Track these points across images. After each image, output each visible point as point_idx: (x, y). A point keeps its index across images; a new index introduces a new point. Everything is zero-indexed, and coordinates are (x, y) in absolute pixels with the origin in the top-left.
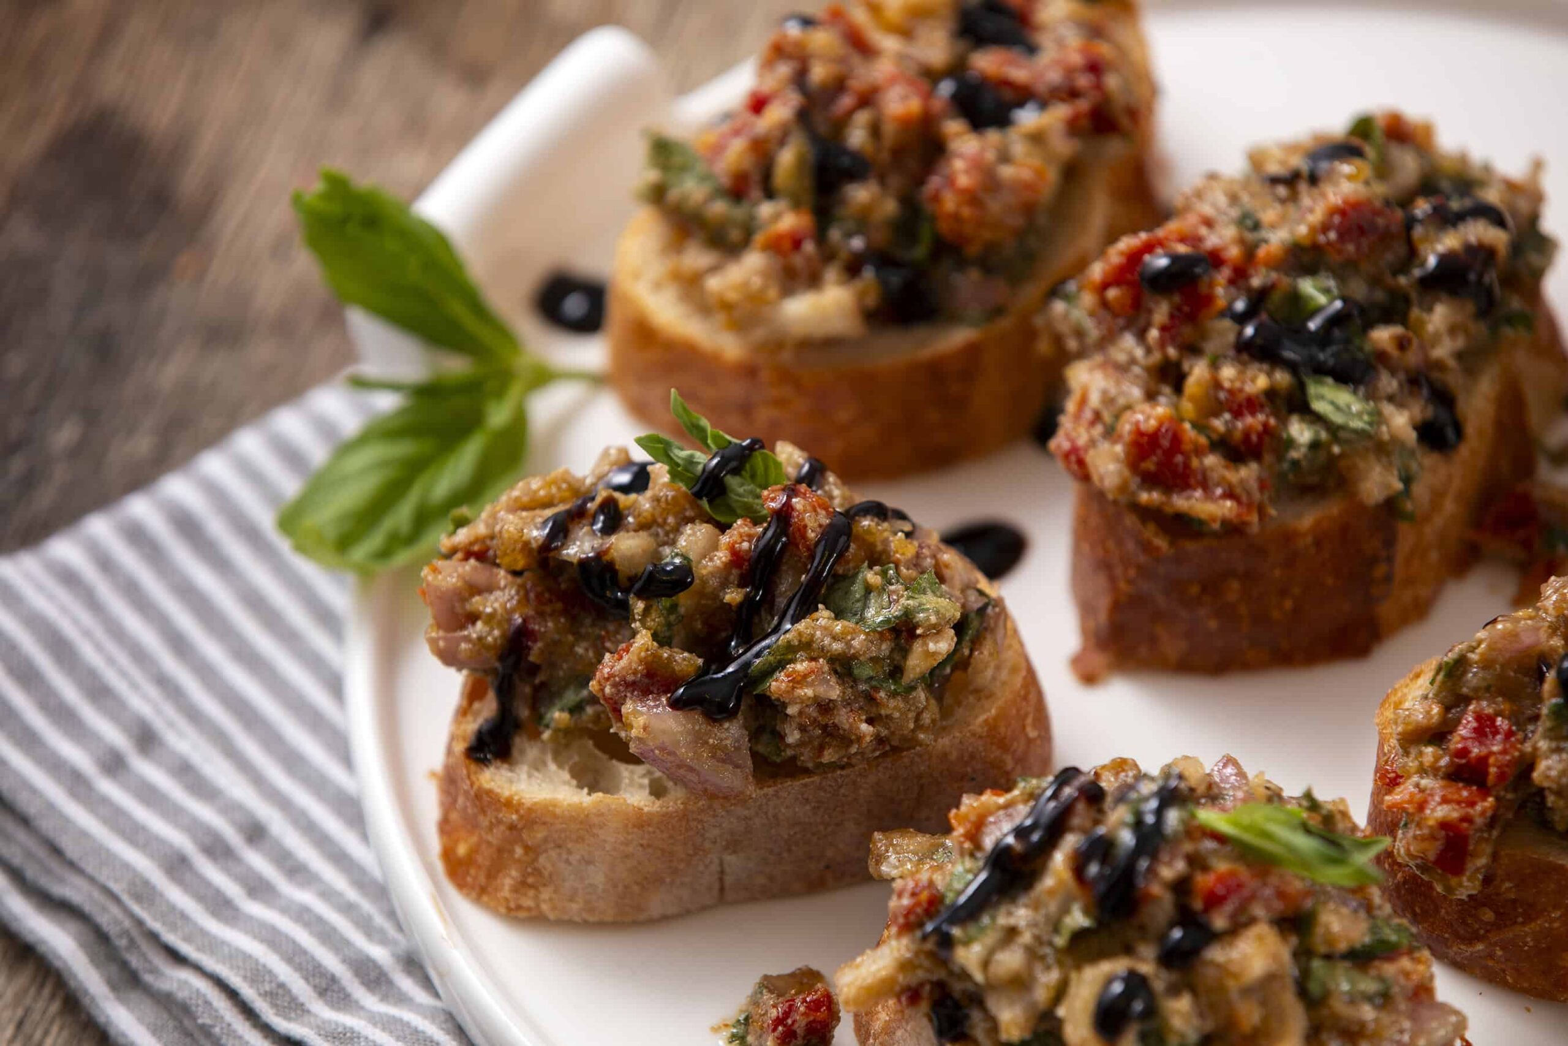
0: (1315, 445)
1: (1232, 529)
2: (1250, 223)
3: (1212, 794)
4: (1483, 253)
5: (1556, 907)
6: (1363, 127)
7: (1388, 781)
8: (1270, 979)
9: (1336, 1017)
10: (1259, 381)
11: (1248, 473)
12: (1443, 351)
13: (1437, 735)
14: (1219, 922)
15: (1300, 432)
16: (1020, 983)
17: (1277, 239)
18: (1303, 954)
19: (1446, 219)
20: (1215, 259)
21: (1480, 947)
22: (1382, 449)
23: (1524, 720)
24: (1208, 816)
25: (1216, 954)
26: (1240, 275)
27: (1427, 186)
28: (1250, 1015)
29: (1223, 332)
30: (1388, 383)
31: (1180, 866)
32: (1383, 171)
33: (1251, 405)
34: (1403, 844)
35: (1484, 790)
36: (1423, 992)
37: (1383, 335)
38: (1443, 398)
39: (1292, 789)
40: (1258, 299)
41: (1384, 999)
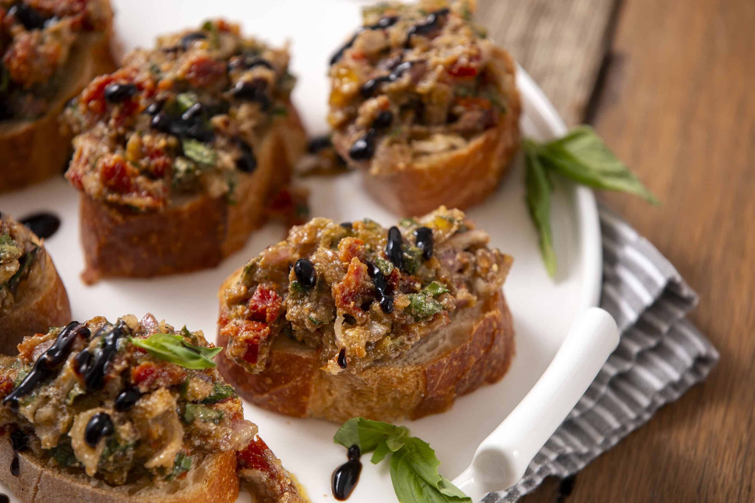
0: (188, 171)
1: (151, 211)
2: (156, 71)
3: (141, 331)
4: (261, 82)
5: (299, 375)
6: (207, 26)
7: (223, 322)
8: (167, 413)
9: (198, 429)
10: (161, 142)
11: (158, 185)
12: (246, 126)
13: (244, 300)
14: (143, 389)
15: (181, 165)
16: (51, 422)
17: (168, 77)
18: (182, 402)
19: (245, 67)
20: (140, 87)
21: (266, 396)
22: (219, 172)
23: (282, 292)
24: (138, 341)
25: (141, 403)
26: (151, 94)
27: (238, 51)
28: (158, 430)
29: (144, 121)
30: (221, 142)
31: (124, 363)
32: (218, 45)
33: (158, 153)
34: (230, 351)
35: (265, 323)
36: (238, 416)
37: (218, 120)
38: (246, 148)
39: (178, 328)
40: (161, 105)
41: (220, 420)
